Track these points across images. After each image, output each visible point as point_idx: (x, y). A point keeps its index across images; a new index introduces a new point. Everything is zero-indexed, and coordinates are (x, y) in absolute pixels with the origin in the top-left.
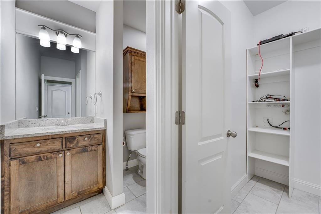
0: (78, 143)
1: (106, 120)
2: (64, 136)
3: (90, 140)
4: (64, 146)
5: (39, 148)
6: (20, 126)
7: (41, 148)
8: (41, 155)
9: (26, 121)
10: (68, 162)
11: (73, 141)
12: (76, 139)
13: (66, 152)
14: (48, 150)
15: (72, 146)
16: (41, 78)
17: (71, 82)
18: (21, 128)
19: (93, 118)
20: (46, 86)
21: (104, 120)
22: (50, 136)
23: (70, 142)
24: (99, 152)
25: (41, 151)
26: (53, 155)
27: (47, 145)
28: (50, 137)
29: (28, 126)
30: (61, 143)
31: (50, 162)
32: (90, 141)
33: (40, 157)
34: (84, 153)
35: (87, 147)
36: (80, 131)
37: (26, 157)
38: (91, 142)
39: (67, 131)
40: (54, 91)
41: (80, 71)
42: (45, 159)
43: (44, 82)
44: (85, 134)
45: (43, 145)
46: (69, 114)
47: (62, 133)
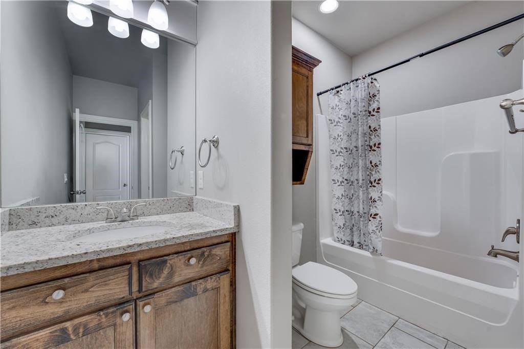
0: (171, 274)
1: (238, 206)
2: (135, 258)
3: (201, 263)
4: (135, 288)
5: (61, 302)
6: (14, 226)
7: (69, 304)
8: (68, 324)
9: (30, 209)
10: (147, 332)
11: (160, 269)
12: (168, 265)
13: (140, 303)
14: (90, 306)
15: (156, 284)
16: (74, 119)
17: (130, 127)
18: (17, 229)
19: (192, 199)
20: (84, 135)
21: (235, 207)
22: (95, 262)
23: (151, 276)
24: (221, 292)
25: (66, 312)
26: (104, 320)
27: (86, 291)
28: (96, 265)
29: (35, 223)
30: (127, 282)
31: (96, 339)
32: (202, 266)
33: (64, 330)
34: (186, 301)
35: (193, 283)
36: (178, 241)
37: (15, 341)
38: (205, 268)
39: (143, 244)
40: (98, 143)
41: (150, 101)
42: (81, 335)
43: (80, 126)
44: (189, 248)
45: (74, 294)
46: (126, 187)
47: (129, 251)
